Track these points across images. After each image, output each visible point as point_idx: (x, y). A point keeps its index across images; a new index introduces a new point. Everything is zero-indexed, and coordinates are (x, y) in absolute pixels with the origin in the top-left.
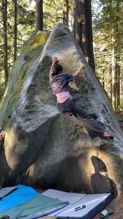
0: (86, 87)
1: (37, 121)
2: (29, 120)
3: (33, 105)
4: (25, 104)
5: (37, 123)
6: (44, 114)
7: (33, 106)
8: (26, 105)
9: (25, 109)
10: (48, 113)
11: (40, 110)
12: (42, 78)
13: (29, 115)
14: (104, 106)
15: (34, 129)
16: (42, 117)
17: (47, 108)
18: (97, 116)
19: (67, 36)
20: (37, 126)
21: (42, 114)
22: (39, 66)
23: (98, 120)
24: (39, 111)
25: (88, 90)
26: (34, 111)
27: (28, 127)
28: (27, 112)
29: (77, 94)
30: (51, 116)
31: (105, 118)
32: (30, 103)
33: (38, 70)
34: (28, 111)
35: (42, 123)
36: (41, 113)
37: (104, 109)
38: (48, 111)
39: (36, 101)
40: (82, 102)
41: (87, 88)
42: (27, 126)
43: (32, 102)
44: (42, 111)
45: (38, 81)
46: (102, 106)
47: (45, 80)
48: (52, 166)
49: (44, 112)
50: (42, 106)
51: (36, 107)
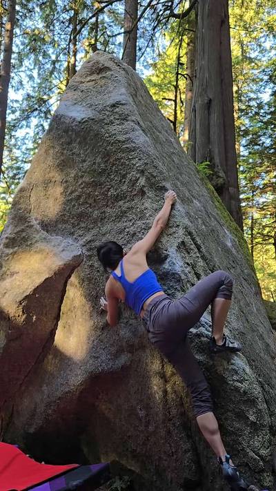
0: (142, 181)
1: (30, 278)
2: (12, 274)
3: (24, 237)
4: (6, 236)
5: (28, 282)
6: (45, 258)
7: (24, 240)
8: (7, 238)
9: (6, 247)
10: (55, 255)
11: (38, 250)
14: (190, 234)
15: (19, 298)
16: (39, 266)
17: (53, 244)
18: (163, 256)
19: (111, 73)
20: (28, 289)
21: (41, 259)
23: (166, 266)
24: (36, 253)
25: (145, 189)
28: (8, 255)
29: (121, 203)
31: (188, 264)
32: (17, 233)
34: (10, 251)
35: (39, 281)
36: (40, 256)
37: (188, 240)
38: (55, 250)
39: (31, 227)
40: (131, 220)
41: (142, 183)
42: (5, 289)
43: (22, 231)
44: (43, 251)
45: (39, 179)
46: (181, 232)
47: (51, 175)
48: (59, 399)
49: (45, 254)
50: (44, 238)
51: (29, 243)
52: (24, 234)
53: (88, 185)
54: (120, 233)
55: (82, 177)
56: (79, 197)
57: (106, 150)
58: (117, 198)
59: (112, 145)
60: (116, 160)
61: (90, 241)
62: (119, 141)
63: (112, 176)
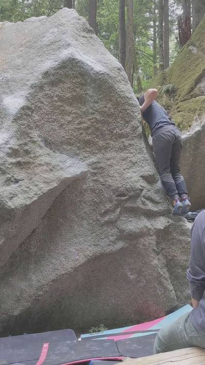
1: (36, 185)
2: (17, 181)
3: (27, 150)
4: (9, 146)
5: (35, 189)
6: (51, 170)
7: (27, 152)
8: (10, 148)
9: (9, 157)
10: (62, 169)
11: (42, 163)
12: (52, 97)
13: (16, 170)
15: (29, 202)
16: (46, 176)
17: (58, 159)
18: (157, 179)
20: (36, 194)
21: (46, 171)
22: (47, 72)
23: (159, 185)
24: (40, 165)
26: (29, 163)
27: (12, 198)
28: (12, 163)
29: (124, 140)
30: (69, 176)
32: (20, 145)
33: (44, 81)
34: (14, 160)
35: (46, 188)
36: (45, 168)
38: (61, 165)
39: (34, 142)
40: (132, 153)
42: (11, 194)
43: (26, 144)
44: (48, 164)
45: (42, 103)
47: (59, 104)
49: (51, 167)
50: (48, 154)
51: (32, 156)
52: (26, 148)
53: (97, 121)
54: (123, 160)
55: (93, 114)
56: (88, 128)
57: (117, 100)
58: (121, 136)
59: (122, 99)
60: (123, 109)
61: (96, 163)
62: (127, 98)
63: (119, 120)
